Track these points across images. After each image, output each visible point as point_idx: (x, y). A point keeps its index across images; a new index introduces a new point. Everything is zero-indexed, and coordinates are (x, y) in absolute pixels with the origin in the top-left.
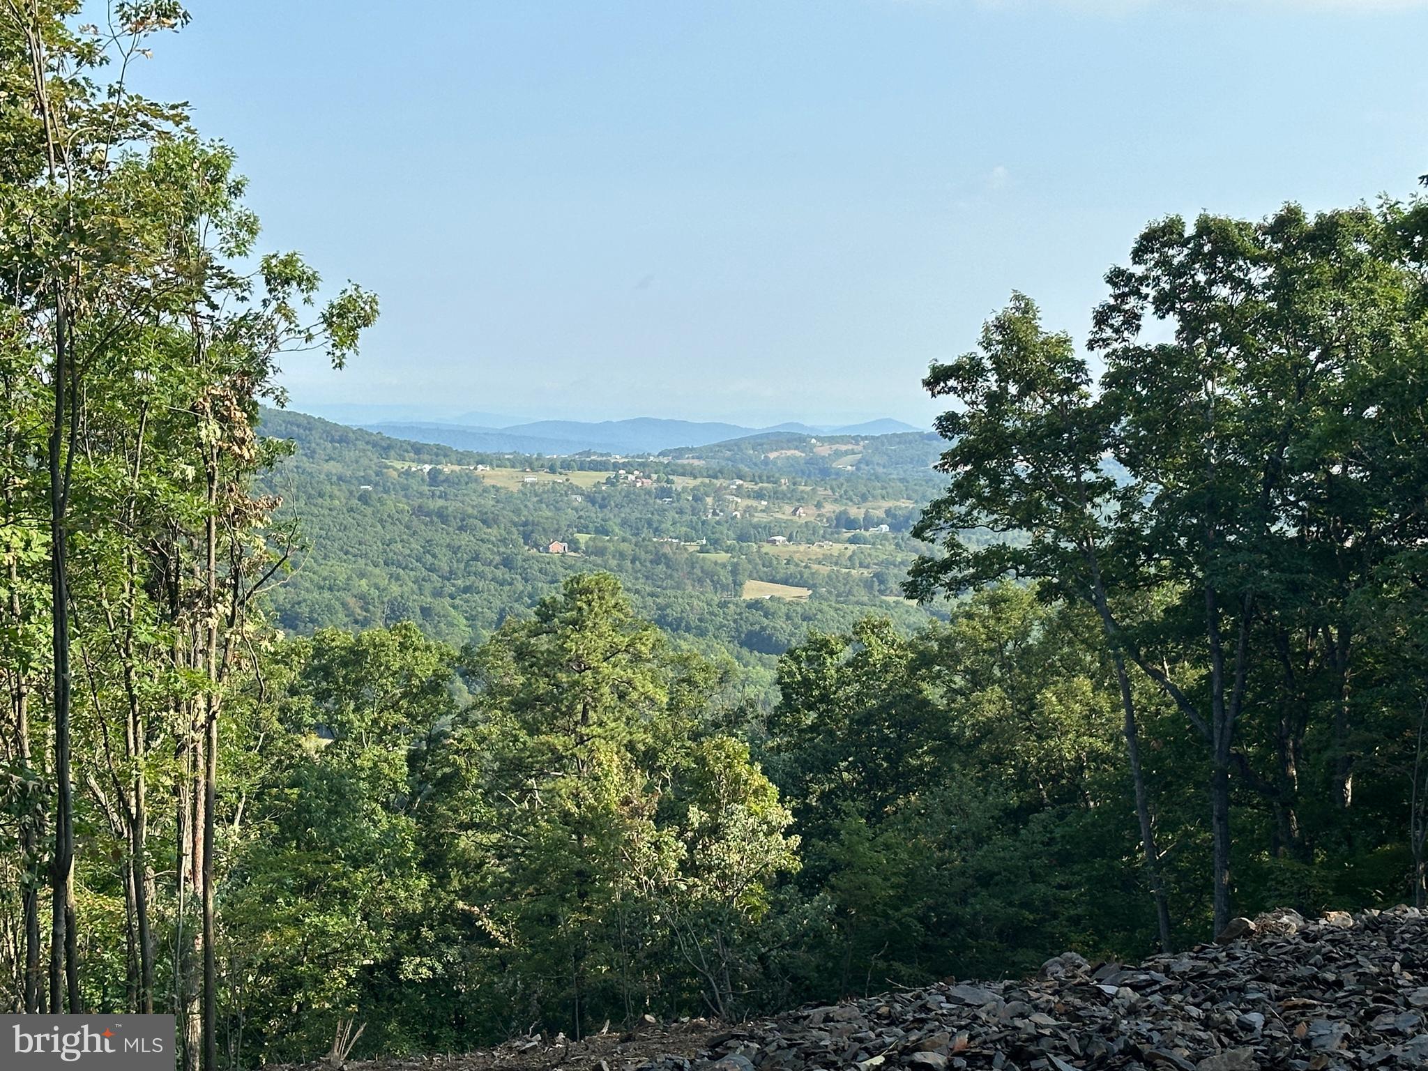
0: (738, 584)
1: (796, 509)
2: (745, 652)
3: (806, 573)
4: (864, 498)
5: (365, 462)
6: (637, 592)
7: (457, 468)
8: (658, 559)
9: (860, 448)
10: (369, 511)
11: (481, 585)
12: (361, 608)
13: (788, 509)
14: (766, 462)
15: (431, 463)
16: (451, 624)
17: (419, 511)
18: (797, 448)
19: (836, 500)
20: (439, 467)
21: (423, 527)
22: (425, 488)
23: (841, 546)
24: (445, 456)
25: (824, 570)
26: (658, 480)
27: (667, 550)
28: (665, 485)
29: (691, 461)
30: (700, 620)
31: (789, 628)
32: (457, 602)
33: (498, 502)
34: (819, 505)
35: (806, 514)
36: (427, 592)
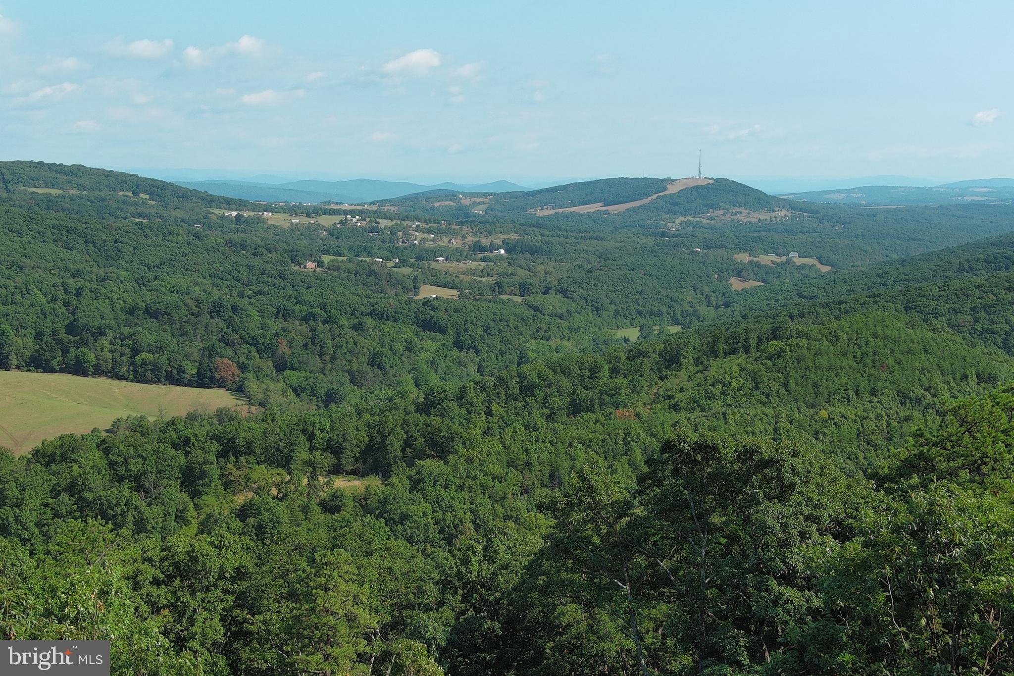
0: (416, 288)
1: (451, 240)
2: (421, 332)
3: (457, 280)
4: (490, 233)
5: (197, 210)
6: (358, 295)
7: (252, 214)
8: (371, 273)
9: (488, 201)
10: (200, 243)
11: (266, 289)
12: (196, 306)
13: (446, 240)
14: (433, 208)
15: (236, 210)
16: (248, 316)
17: (230, 243)
18: (451, 200)
19: (474, 234)
20: (241, 213)
21: (232, 254)
22: (233, 226)
23: (475, 263)
24: (245, 206)
25: (467, 279)
26: (370, 222)
27: (375, 267)
28: (374, 224)
29: (390, 208)
30: (395, 312)
31: (445, 317)
32: (253, 300)
33: (276, 235)
34: (464, 237)
35: (456, 243)
36: (235, 294)
